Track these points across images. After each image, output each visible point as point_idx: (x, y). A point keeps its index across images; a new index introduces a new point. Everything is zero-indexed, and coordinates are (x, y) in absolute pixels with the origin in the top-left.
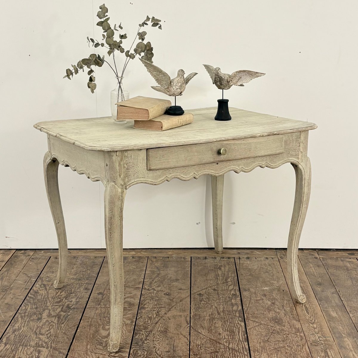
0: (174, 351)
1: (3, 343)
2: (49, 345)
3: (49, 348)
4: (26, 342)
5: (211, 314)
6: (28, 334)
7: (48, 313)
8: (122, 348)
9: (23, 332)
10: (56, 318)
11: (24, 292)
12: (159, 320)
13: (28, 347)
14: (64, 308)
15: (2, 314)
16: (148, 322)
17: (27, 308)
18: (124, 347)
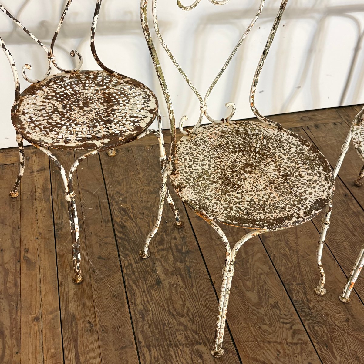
0: (352, 316)
1: (144, 347)
2: (204, 338)
3: (208, 344)
4: (170, 336)
5: (345, 236)
6: (162, 317)
7: (161, 267)
8: (293, 325)
9: (154, 315)
10: (178, 276)
11: (107, 228)
12: (298, 259)
13: (181, 347)
14: (175, 254)
15: (105, 280)
16: (288, 264)
17: (130, 262)
18: (294, 322)
